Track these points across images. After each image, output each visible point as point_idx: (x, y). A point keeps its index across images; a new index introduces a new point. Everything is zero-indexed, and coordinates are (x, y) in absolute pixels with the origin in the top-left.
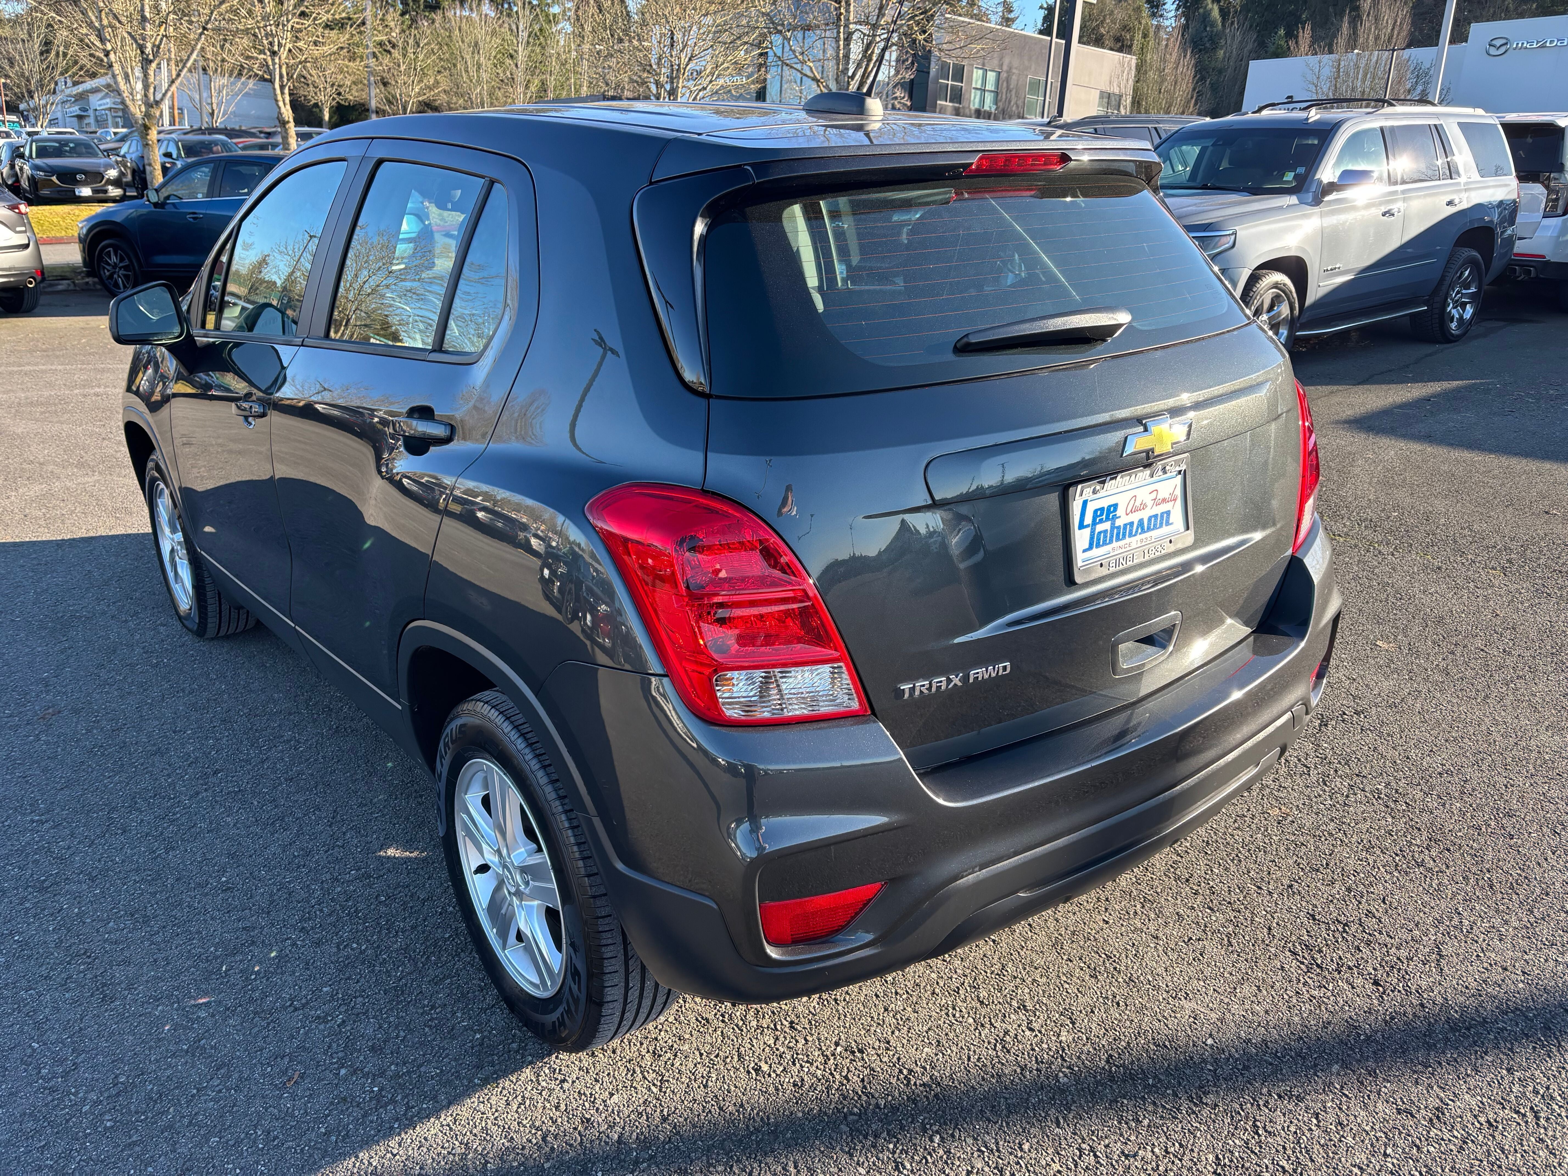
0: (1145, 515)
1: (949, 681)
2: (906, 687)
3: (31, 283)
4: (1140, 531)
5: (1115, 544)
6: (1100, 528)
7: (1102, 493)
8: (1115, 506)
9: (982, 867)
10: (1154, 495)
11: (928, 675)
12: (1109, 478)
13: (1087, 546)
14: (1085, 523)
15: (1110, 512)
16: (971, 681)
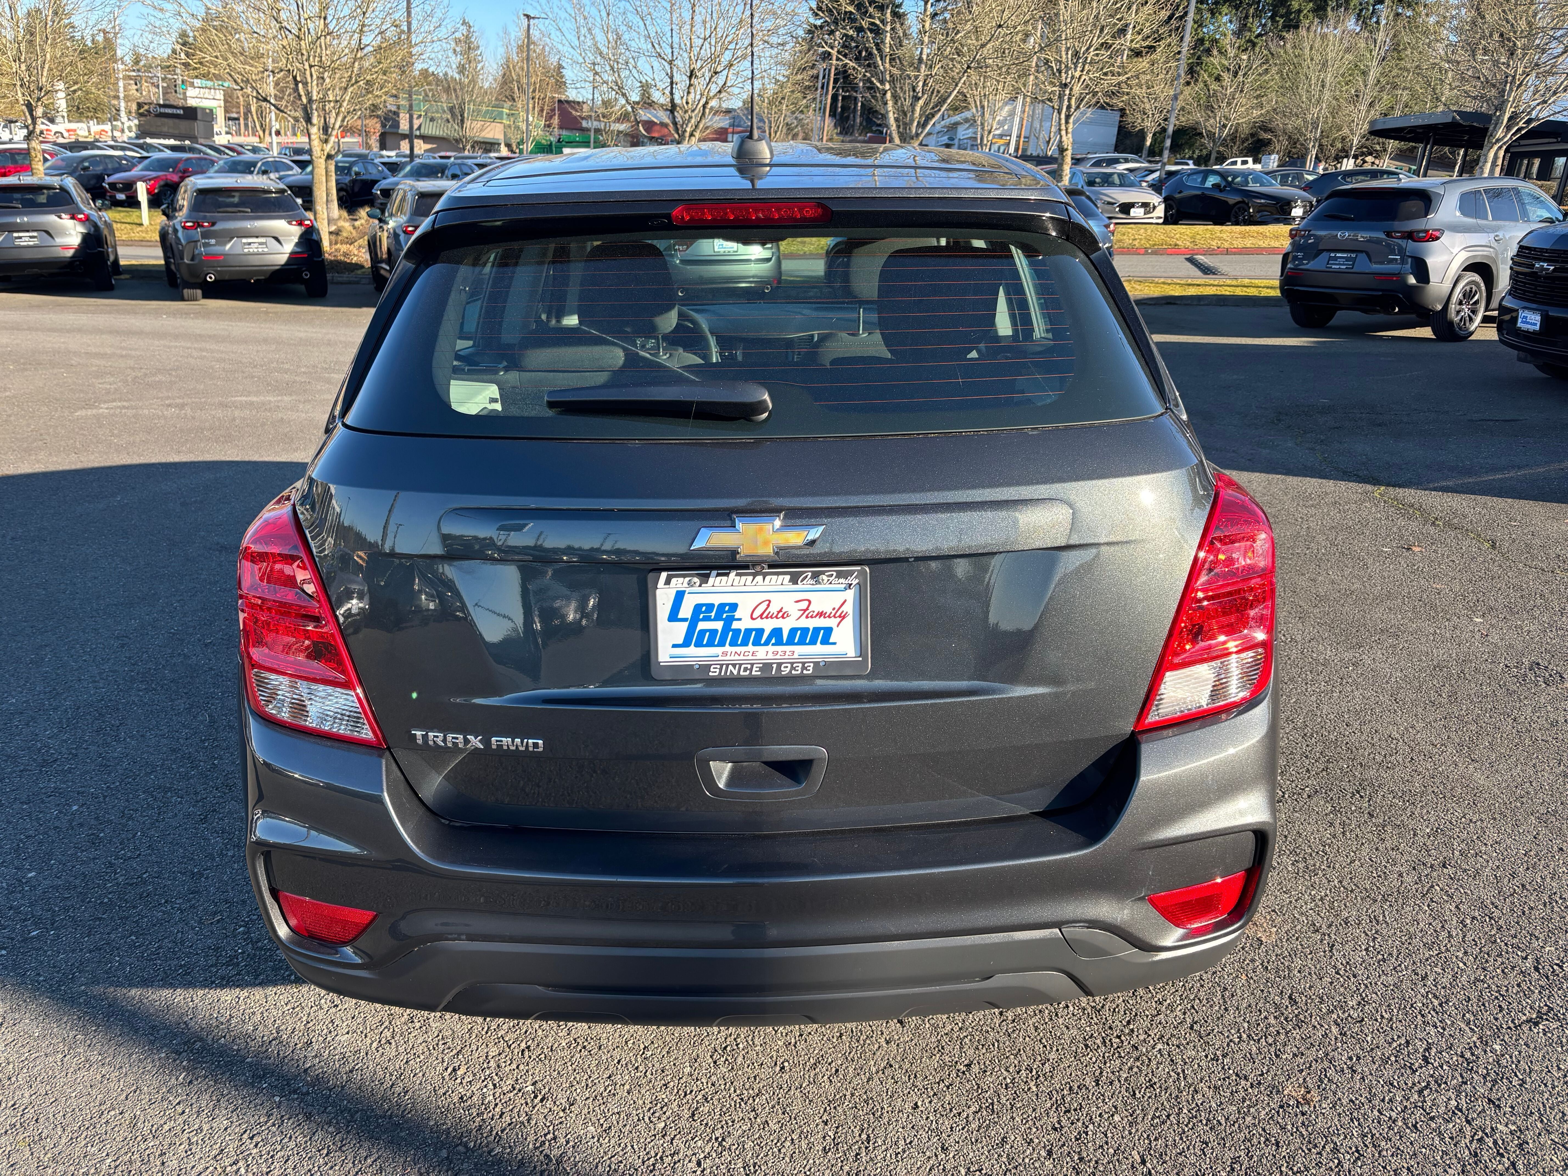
0: (786, 626)
1: (467, 741)
2: (419, 733)
3: (768, 289)
4: (773, 641)
5: (727, 648)
6: (702, 625)
7: (705, 588)
8: (734, 607)
9: (471, 938)
10: (804, 605)
11: (445, 729)
12: (714, 573)
13: (680, 641)
14: (680, 616)
15: (727, 612)
16: (494, 747)
